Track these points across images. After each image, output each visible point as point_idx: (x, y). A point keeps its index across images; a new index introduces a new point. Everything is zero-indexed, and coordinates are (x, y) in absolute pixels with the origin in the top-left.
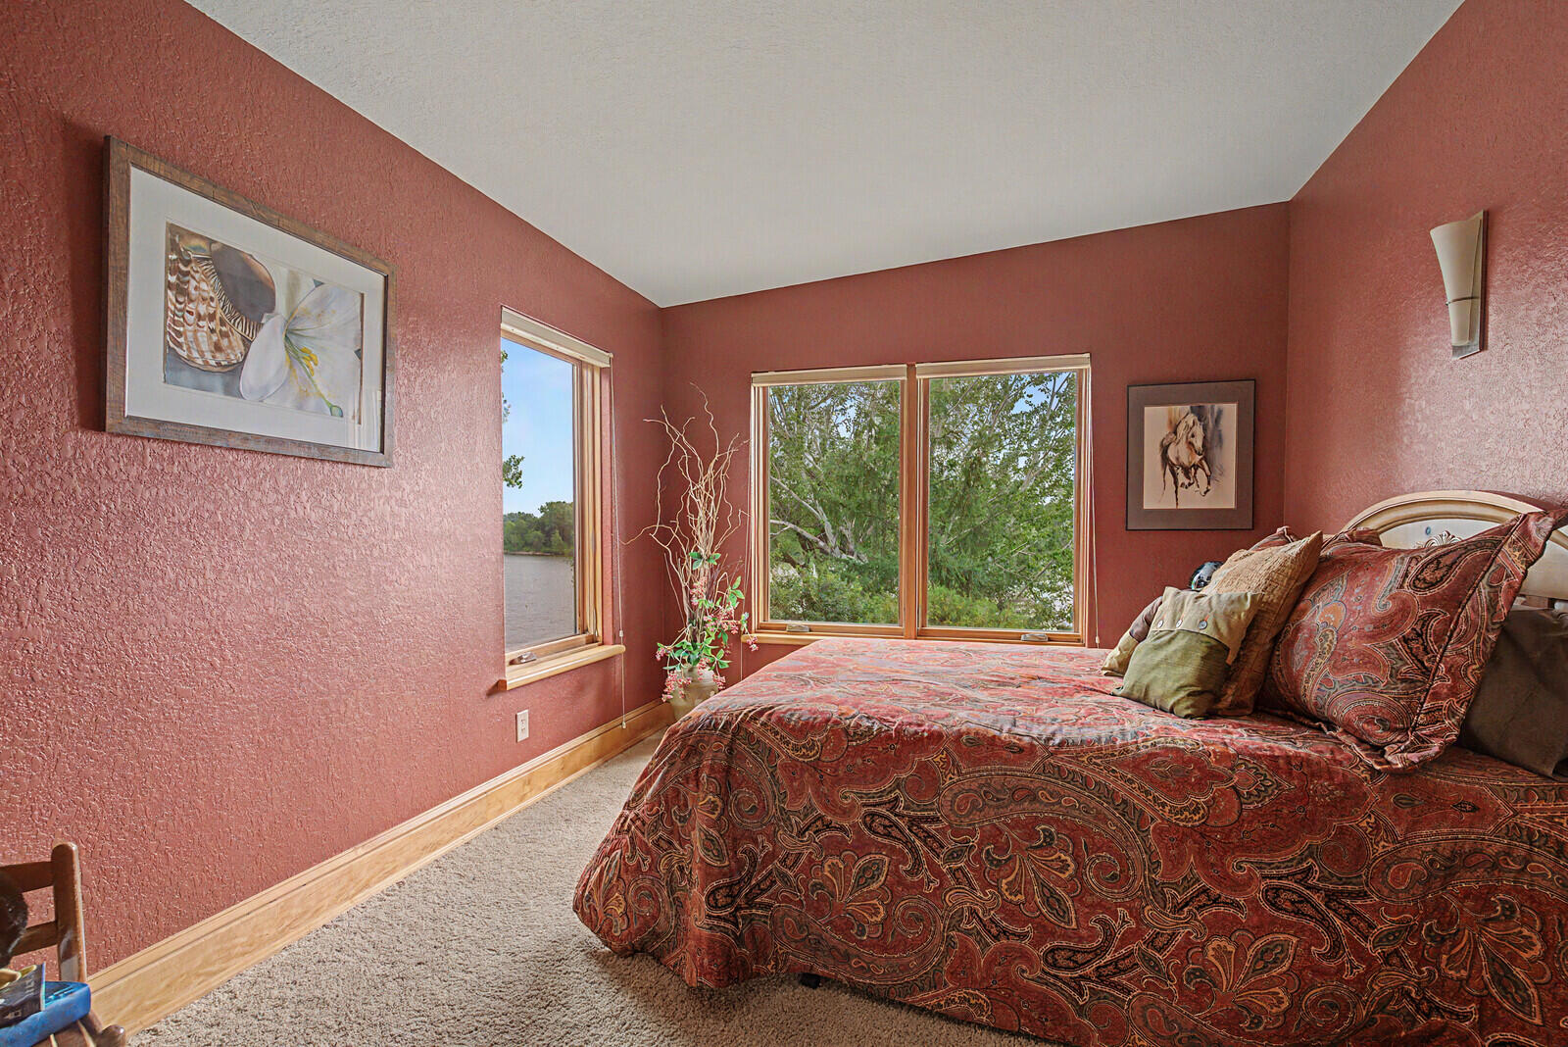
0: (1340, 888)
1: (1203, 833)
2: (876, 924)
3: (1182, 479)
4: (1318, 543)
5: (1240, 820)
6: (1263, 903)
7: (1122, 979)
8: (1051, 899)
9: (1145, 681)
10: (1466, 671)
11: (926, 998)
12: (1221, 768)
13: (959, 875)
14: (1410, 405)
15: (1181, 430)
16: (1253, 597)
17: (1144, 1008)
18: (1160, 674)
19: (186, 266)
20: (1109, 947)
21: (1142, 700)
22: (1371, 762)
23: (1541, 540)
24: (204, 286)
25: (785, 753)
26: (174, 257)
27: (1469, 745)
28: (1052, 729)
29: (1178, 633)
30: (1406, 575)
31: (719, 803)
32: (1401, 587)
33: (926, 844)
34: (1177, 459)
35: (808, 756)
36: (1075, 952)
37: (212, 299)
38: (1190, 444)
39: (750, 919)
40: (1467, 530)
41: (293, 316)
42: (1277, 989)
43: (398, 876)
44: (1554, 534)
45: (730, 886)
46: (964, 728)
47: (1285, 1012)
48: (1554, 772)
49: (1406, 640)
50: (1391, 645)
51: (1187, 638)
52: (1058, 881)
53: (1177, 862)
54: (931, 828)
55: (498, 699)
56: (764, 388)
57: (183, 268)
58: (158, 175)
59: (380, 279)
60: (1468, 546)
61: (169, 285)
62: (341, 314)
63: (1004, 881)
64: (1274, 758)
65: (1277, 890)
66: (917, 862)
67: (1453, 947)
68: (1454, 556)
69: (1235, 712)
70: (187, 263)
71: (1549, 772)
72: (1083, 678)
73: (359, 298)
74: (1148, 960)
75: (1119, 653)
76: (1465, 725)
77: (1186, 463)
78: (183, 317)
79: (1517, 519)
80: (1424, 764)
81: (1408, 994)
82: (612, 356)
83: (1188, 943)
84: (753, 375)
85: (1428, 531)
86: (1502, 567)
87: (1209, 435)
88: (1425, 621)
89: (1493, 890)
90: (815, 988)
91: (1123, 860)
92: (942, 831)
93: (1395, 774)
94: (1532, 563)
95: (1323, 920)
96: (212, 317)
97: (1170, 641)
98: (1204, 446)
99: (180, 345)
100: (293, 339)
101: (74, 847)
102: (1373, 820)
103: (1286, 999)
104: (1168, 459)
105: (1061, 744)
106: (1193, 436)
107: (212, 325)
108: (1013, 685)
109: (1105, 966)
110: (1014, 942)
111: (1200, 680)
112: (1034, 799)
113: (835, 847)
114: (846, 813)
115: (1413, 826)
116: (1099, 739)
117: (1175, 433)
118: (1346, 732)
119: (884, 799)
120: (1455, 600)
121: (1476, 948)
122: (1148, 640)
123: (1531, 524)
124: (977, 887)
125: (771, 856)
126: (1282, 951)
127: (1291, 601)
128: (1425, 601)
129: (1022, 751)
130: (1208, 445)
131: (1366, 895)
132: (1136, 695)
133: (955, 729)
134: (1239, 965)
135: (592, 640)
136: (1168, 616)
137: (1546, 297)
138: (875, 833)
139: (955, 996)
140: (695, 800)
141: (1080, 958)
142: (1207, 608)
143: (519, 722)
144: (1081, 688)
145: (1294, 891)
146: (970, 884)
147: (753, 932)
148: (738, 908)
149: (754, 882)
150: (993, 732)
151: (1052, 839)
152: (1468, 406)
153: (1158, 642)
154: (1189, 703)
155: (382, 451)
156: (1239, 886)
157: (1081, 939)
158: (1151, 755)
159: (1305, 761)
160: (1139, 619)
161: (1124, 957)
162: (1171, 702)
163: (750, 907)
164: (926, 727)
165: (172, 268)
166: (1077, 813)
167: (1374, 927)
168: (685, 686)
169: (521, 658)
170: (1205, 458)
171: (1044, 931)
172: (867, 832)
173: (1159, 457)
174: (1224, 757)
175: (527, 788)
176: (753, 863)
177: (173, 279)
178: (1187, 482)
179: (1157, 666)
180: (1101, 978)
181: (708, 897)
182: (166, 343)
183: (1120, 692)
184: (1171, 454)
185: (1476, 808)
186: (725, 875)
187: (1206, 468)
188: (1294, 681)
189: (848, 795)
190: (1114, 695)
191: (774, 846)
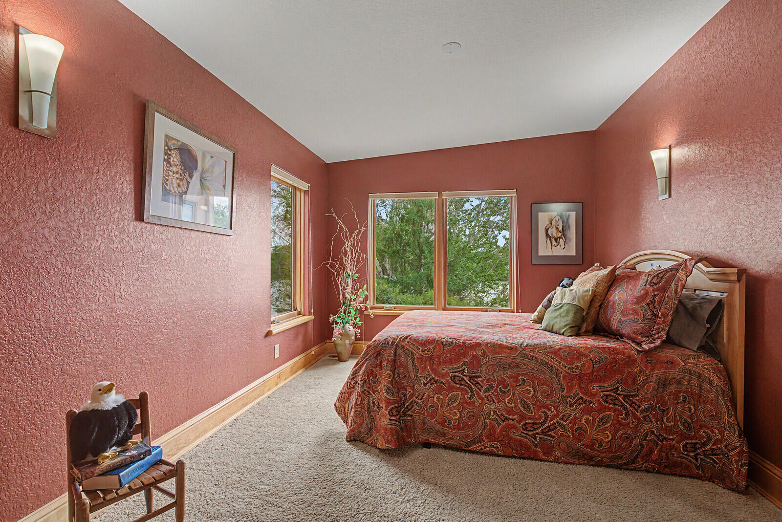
0: (628, 394)
1: (580, 376)
2: (456, 420)
3: (554, 243)
4: (614, 270)
5: (593, 372)
6: (602, 401)
7: (551, 433)
8: (524, 404)
9: (552, 323)
10: (668, 314)
11: (476, 447)
12: (586, 352)
13: (489, 398)
14: (644, 216)
15: (553, 223)
16: (592, 290)
17: (560, 443)
18: (558, 320)
19: (170, 151)
20: (546, 422)
21: (551, 331)
22: (637, 348)
23: (691, 269)
24: (175, 160)
25: (418, 354)
26: (167, 148)
27: (669, 342)
28: (522, 341)
29: (564, 304)
30: (647, 281)
31: (392, 374)
32: (646, 285)
33: (475, 386)
34: (552, 234)
35: (427, 354)
36: (534, 424)
37: (178, 165)
38: (557, 228)
39: (405, 421)
40: (667, 265)
41: (203, 172)
42: (607, 432)
43: (234, 417)
44: (695, 266)
45: (397, 407)
46: (489, 341)
47: (610, 441)
48: (697, 349)
49: (648, 304)
50: (643, 306)
51: (568, 306)
52: (528, 398)
53: (570, 388)
54: (478, 380)
55: (269, 339)
56: (374, 200)
57: (169, 153)
58: (163, 115)
59: (231, 154)
60: (667, 271)
61: (165, 160)
62: (218, 170)
63: (507, 399)
64: (604, 348)
65: (607, 396)
66: (473, 394)
67: (668, 414)
68: (663, 273)
69: (587, 333)
70: (170, 150)
71: (696, 350)
72: (525, 324)
73: (224, 163)
74: (561, 425)
75: (537, 314)
76: (668, 334)
77: (556, 237)
78: (168, 173)
79: (683, 261)
80: (656, 348)
81: (654, 432)
82: (310, 185)
83: (575, 418)
84: (370, 195)
85: (652, 265)
86: (679, 278)
87: (565, 224)
88: (654, 297)
89: (679, 392)
90: (429, 448)
91: (551, 388)
92: (482, 381)
93: (645, 352)
94: (688, 276)
95: (623, 406)
96: (177, 173)
97: (560, 308)
98: (562, 229)
99: (167, 184)
100: (202, 180)
101: (148, 393)
102: (639, 369)
103: (610, 436)
104: (548, 234)
105: (527, 345)
106: (558, 225)
107: (177, 176)
108: (498, 327)
109: (545, 429)
110: (510, 422)
111: (573, 321)
112: (518, 367)
113: (439, 390)
114: (443, 376)
115: (652, 370)
116: (541, 344)
117: (551, 224)
118: (628, 339)
119: (459, 370)
120: (664, 289)
121: (675, 414)
122: (551, 308)
123: (688, 263)
124: (496, 402)
125: (413, 395)
126: (609, 418)
127: (605, 292)
128: (654, 291)
129: (512, 349)
130: (564, 229)
131: (637, 396)
132: (548, 329)
133: (485, 341)
134: (594, 425)
135: (299, 314)
136: (559, 298)
137: (690, 180)
138: (456, 383)
139: (488, 445)
140: (380, 374)
141: (535, 426)
142: (575, 294)
143: (276, 349)
144: (525, 328)
145: (611, 396)
146: (493, 401)
147: (406, 426)
148: (401, 417)
149: (406, 406)
150: (500, 342)
151: (525, 382)
152: (665, 218)
153: (556, 308)
154: (570, 331)
155: (231, 228)
156: (594, 395)
157: (536, 419)
158: (560, 349)
159: (615, 349)
160: (545, 300)
161: (552, 425)
162: (562, 331)
163: (405, 416)
164: (474, 341)
165: (166, 154)
166: (534, 371)
167: (640, 407)
168: (341, 334)
169: (274, 321)
170: (563, 234)
171: (522, 417)
172: (452, 383)
173: (544, 234)
174: (586, 348)
175: (279, 380)
176: (405, 398)
177: (166, 157)
178: (556, 244)
179: (555, 318)
180: (543, 433)
181: (389, 412)
182: (163, 184)
183: (541, 328)
184: (550, 232)
185: (672, 363)
186: (395, 403)
187: (564, 238)
188: (609, 321)
189: (445, 369)
190: (538, 330)
191: (413, 391)
